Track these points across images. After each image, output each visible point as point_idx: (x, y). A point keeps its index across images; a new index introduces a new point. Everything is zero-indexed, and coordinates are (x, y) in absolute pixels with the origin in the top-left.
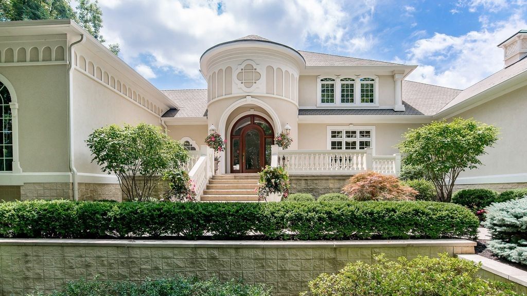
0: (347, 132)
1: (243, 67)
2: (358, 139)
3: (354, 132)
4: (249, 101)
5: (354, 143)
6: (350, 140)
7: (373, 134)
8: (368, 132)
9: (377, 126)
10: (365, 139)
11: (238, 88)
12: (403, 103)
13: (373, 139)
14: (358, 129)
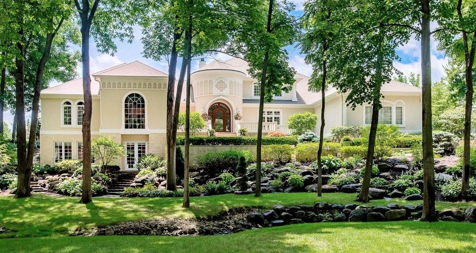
0: (268, 112)
1: (218, 81)
2: (273, 116)
3: (271, 112)
4: (221, 97)
5: (271, 118)
6: (269, 116)
7: (281, 113)
8: (279, 112)
9: (283, 109)
10: (277, 116)
11: (216, 91)
12: (297, 94)
13: (281, 116)
14: (273, 111)
